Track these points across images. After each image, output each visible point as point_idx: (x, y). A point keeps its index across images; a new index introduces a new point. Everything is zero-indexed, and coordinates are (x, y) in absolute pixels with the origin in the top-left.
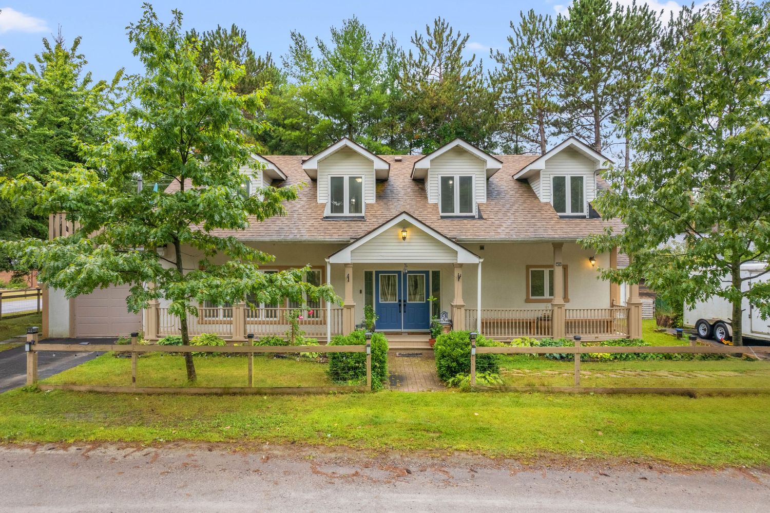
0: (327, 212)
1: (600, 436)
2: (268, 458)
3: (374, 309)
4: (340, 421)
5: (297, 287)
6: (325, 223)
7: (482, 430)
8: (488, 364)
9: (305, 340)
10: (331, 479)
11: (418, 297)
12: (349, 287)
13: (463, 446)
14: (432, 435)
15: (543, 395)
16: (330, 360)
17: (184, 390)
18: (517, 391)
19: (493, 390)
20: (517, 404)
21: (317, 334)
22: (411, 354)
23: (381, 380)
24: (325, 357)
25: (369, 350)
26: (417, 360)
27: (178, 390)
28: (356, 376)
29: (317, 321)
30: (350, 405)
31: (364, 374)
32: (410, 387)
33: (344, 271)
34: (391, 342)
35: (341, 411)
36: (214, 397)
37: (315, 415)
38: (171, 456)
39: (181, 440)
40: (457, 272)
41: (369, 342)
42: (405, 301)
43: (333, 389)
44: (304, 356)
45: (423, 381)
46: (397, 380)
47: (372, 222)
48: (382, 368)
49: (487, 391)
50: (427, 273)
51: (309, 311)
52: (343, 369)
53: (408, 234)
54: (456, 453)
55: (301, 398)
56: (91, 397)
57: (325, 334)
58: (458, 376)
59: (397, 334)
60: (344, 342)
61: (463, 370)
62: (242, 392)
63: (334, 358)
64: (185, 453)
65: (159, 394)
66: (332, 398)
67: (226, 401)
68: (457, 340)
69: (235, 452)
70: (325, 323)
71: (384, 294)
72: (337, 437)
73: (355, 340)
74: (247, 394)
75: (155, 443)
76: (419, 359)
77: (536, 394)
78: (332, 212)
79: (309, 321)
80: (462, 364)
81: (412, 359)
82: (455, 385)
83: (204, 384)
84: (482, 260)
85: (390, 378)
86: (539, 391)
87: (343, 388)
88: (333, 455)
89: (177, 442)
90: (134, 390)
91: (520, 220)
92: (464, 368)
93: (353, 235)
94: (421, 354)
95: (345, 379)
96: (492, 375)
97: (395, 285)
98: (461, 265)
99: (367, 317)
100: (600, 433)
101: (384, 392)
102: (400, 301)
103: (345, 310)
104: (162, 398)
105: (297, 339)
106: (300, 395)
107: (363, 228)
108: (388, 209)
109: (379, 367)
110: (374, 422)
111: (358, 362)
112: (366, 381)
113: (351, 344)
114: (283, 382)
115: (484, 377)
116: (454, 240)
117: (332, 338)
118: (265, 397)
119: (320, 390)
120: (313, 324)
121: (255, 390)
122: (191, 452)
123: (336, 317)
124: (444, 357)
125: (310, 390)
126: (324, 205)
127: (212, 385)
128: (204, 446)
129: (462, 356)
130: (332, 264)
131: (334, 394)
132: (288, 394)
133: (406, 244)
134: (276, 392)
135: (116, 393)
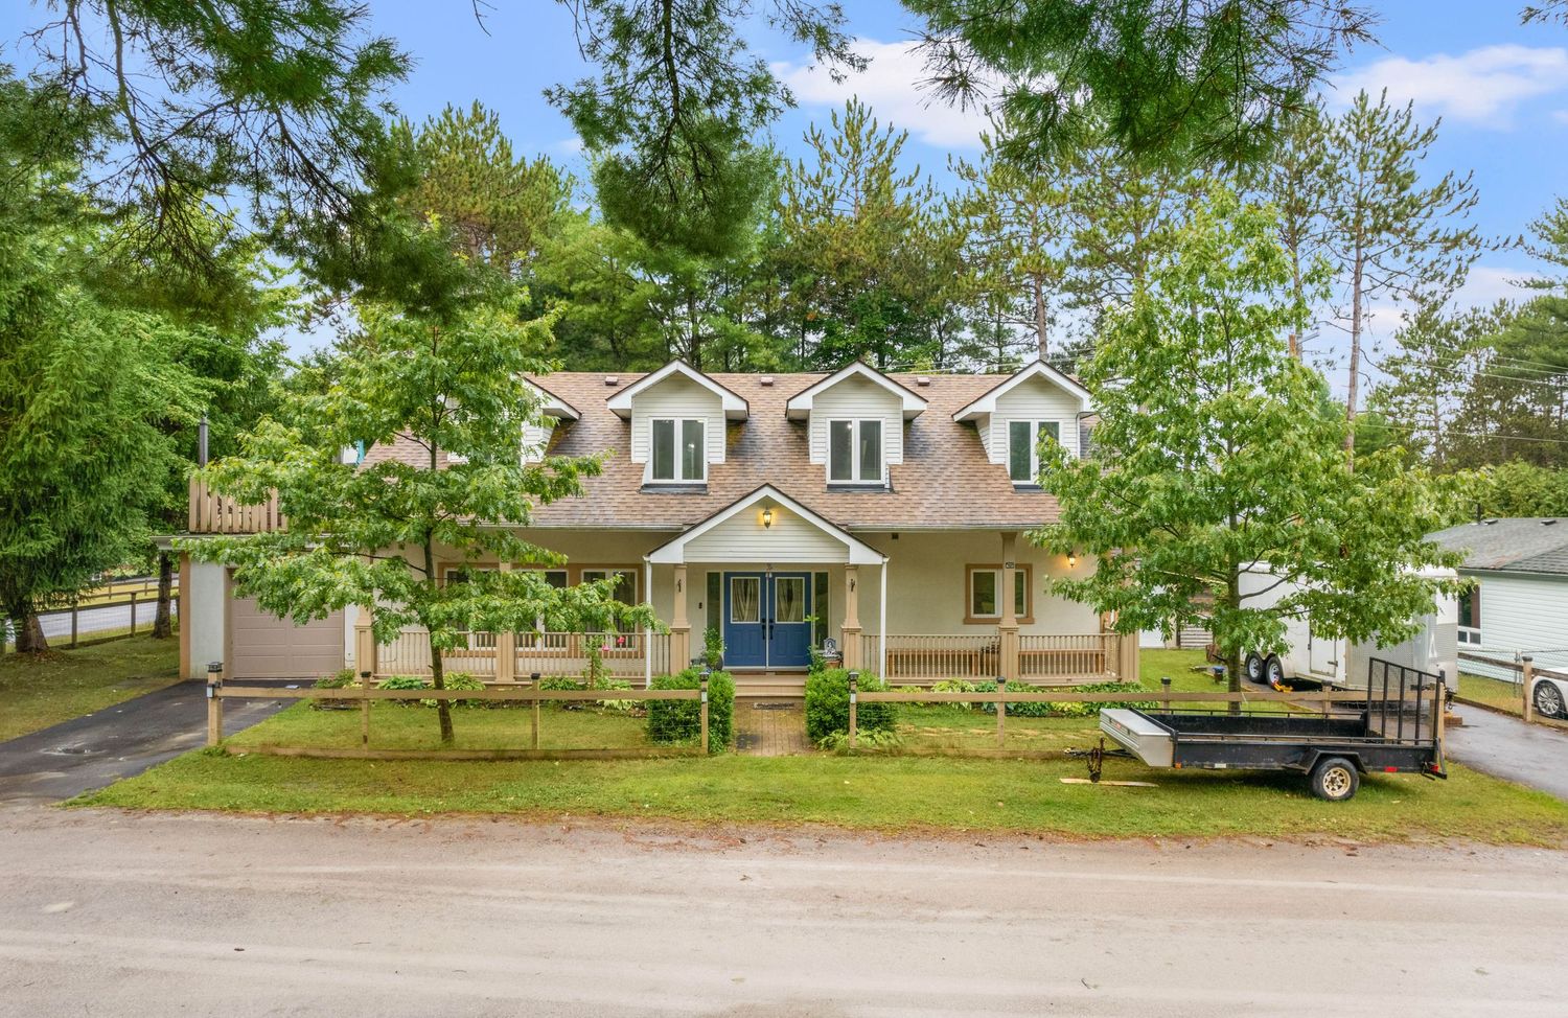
0: (648, 477)
1: (1000, 808)
2: (569, 829)
3: (722, 635)
4: (662, 790)
5: (604, 608)
6: (643, 499)
7: (848, 800)
8: (877, 717)
9: (610, 683)
10: (648, 848)
11: (793, 615)
12: (681, 599)
13: (818, 817)
14: (780, 805)
15: (950, 760)
16: (649, 712)
17: (438, 754)
18: (914, 755)
19: (880, 753)
20: (908, 771)
21: (630, 674)
22: (776, 704)
23: (724, 742)
24: (642, 708)
25: (704, 697)
26: (783, 714)
27: (430, 754)
28: (686, 735)
29: (630, 653)
30: (676, 772)
31: (698, 730)
32: (765, 750)
33: (673, 574)
34: (741, 687)
35: (663, 780)
36: (483, 763)
37: (628, 784)
38: (447, 827)
39: (453, 811)
40: (850, 577)
41: (705, 685)
42: (771, 621)
43: (654, 752)
44: (610, 707)
45: (786, 742)
46: (748, 740)
47: (718, 497)
48: (724, 723)
49: (872, 755)
50: (808, 575)
51: (617, 638)
52: (669, 724)
53: (773, 517)
54: (807, 824)
55: (609, 765)
56: (307, 763)
57: (642, 674)
58: (833, 734)
59: (758, 673)
60: (670, 686)
61: (841, 727)
62: (523, 757)
63: (655, 708)
64: (463, 825)
65: (402, 760)
66: (652, 764)
67: (502, 768)
68: (835, 682)
69: (527, 823)
70: (643, 656)
71: (738, 609)
72: (657, 808)
73: (687, 683)
74: (529, 759)
75: (420, 814)
76: (788, 712)
77: (940, 759)
78: (655, 477)
79: (618, 653)
80: (840, 717)
81: (777, 712)
82: (829, 747)
83: (466, 746)
84: (886, 560)
85: (739, 738)
86: (945, 755)
87: (668, 751)
88: (652, 826)
89: (451, 813)
90: (366, 754)
91: (952, 495)
92: (841, 723)
93: (688, 519)
94: (792, 705)
95: (670, 739)
96: (885, 733)
97: (756, 595)
98: (856, 567)
99: (709, 647)
100: (1000, 804)
101: (725, 756)
102: (764, 620)
103: (674, 636)
104: (408, 764)
105: (599, 681)
106: (606, 760)
107: (703, 506)
108: (745, 474)
109: (720, 722)
110: (707, 792)
111: (691, 714)
112: (700, 742)
113: (681, 687)
114: (581, 742)
115: (871, 736)
116: (844, 528)
117: (653, 680)
118: (557, 763)
119: (635, 753)
120: (624, 657)
121: (542, 754)
122: (470, 823)
123: (660, 646)
124: (814, 706)
125: (621, 753)
126: (641, 467)
127: (477, 747)
128: (486, 817)
129: (840, 705)
130: (653, 565)
131: (656, 758)
132: (589, 759)
133: (769, 533)
134: (571, 756)
135: (339, 759)
